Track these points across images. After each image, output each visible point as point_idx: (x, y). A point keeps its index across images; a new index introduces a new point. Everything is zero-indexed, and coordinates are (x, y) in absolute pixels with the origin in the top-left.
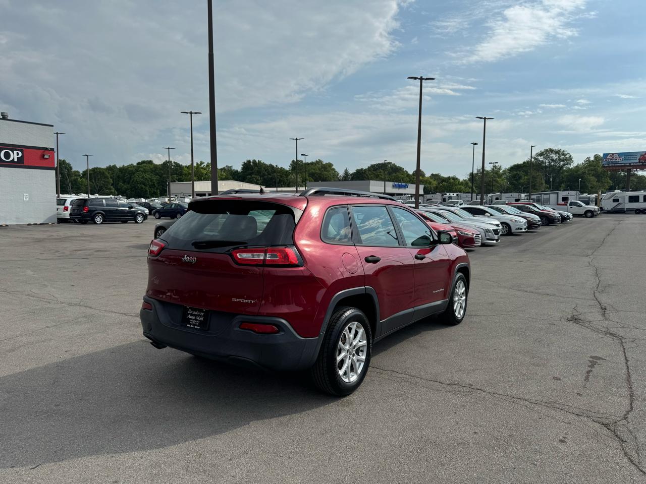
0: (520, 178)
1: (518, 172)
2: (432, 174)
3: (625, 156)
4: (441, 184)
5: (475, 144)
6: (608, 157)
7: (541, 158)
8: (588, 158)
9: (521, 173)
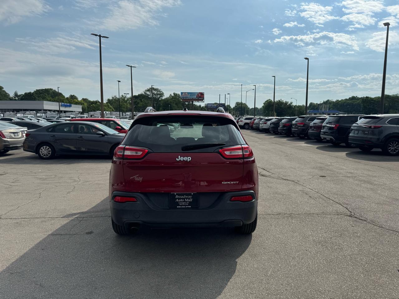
0: (138, 103)
1: (137, 100)
2: (83, 98)
3: (190, 94)
4: (91, 105)
5: (119, 81)
6: (183, 94)
7: (148, 93)
8: (170, 95)
9: (138, 101)
